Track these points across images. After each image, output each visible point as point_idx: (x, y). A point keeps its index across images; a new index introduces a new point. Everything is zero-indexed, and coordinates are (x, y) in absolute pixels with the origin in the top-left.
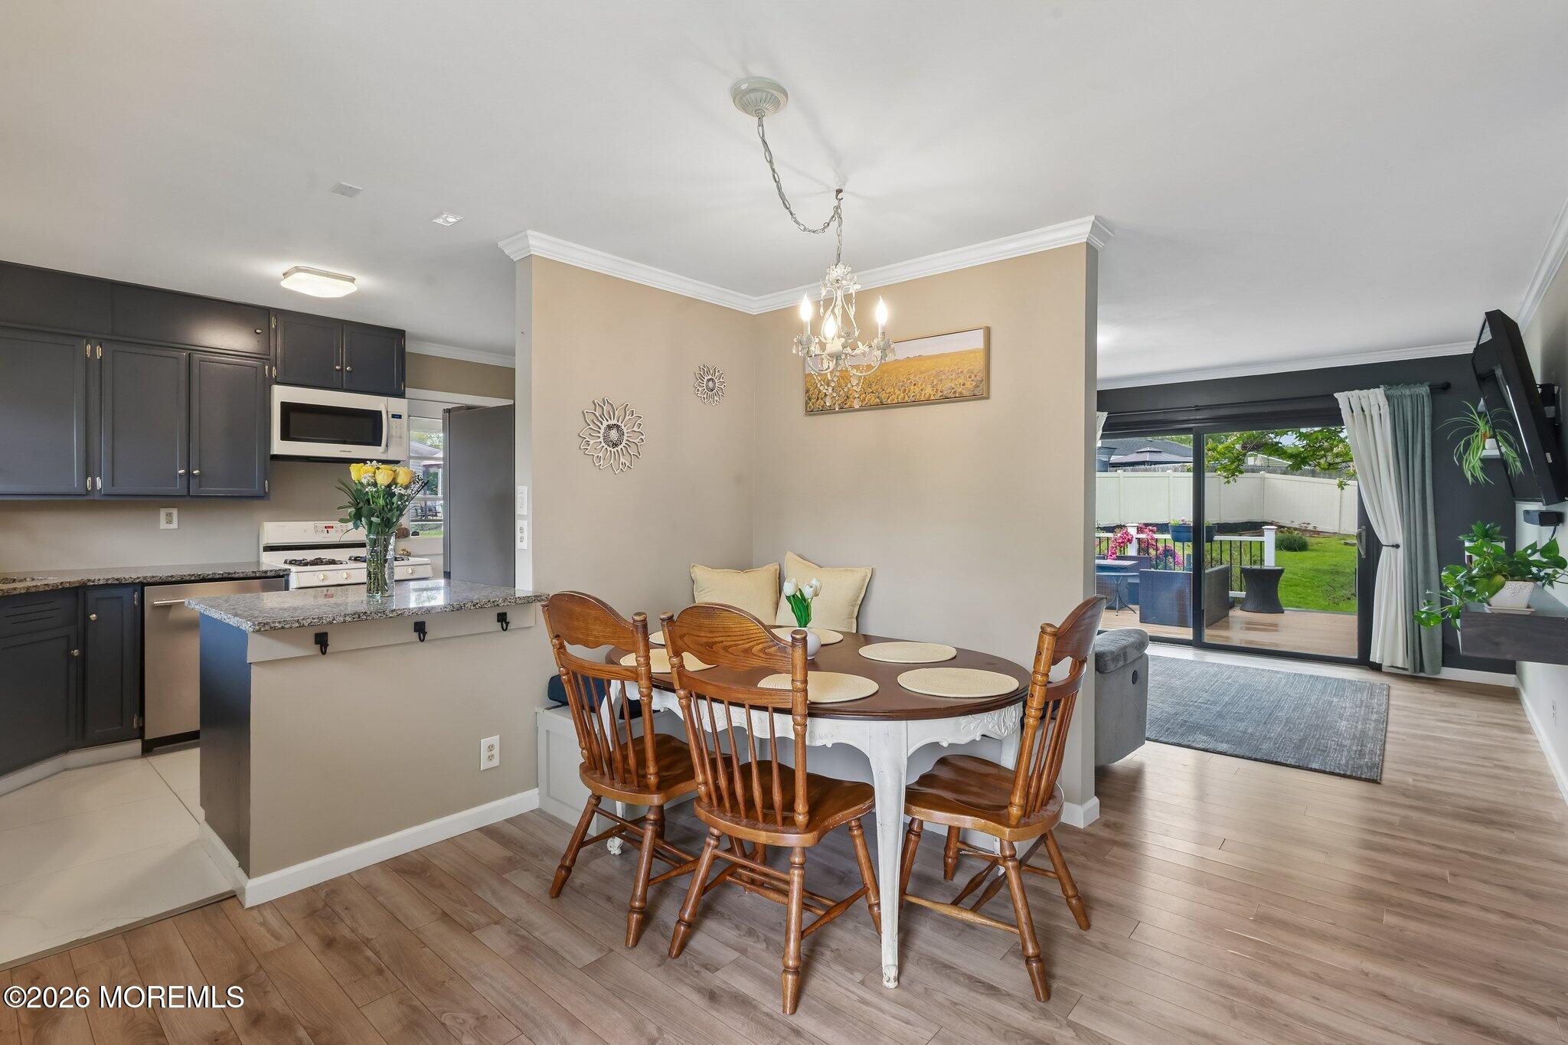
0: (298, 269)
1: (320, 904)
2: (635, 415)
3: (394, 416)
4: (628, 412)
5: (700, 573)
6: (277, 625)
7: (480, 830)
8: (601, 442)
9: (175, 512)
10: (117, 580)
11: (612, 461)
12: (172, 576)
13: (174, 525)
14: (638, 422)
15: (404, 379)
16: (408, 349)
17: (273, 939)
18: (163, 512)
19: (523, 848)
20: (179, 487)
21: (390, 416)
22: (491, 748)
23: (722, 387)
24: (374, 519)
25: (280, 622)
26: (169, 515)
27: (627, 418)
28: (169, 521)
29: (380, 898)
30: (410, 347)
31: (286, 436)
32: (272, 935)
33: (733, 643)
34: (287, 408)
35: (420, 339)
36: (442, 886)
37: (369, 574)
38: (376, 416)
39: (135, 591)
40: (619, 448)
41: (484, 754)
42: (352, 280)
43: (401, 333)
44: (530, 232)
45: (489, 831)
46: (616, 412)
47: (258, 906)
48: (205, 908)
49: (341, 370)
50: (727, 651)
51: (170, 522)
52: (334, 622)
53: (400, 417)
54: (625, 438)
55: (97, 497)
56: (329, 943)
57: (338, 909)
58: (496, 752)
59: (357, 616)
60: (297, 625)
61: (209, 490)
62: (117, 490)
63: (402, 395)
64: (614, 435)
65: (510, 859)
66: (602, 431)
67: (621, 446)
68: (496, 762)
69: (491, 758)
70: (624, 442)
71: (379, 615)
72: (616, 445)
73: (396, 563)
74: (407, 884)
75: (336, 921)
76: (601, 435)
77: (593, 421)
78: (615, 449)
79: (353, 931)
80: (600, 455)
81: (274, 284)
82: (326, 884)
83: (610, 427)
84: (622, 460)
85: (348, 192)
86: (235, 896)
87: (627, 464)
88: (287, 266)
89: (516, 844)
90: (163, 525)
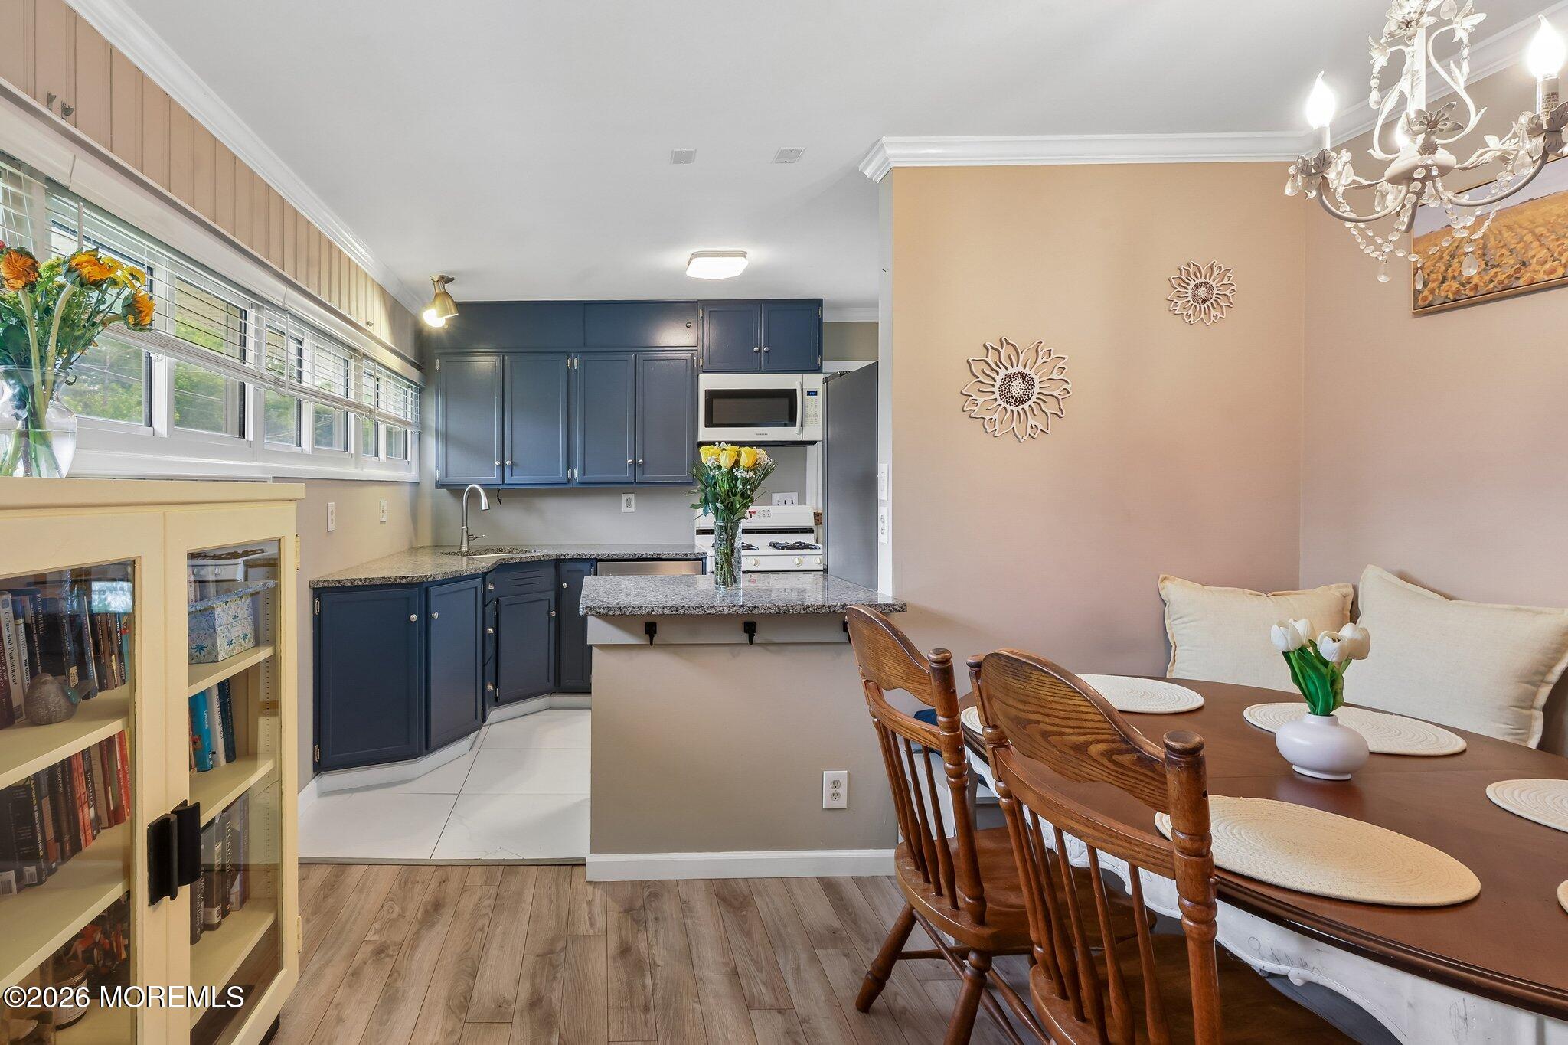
0: (694, 256)
1: (639, 903)
2: (1052, 356)
3: (809, 393)
4: (1041, 354)
5: (1176, 591)
6: (602, 610)
7: (820, 879)
8: (996, 399)
9: (632, 496)
10: (580, 555)
11: (1014, 425)
12: (616, 555)
13: (632, 509)
14: (1060, 365)
15: (820, 352)
16: (825, 319)
17: (588, 923)
18: (625, 497)
19: (855, 923)
20: (628, 476)
21: (805, 393)
22: (836, 784)
23: (1227, 293)
24: (719, 505)
25: (604, 608)
26: (629, 500)
27: (1040, 361)
28: (628, 504)
29: (689, 922)
30: (828, 317)
31: (709, 423)
32: (590, 919)
33: (1055, 729)
34: (712, 395)
35: (838, 306)
36: (748, 934)
37: (717, 563)
38: (790, 395)
39: (592, 565)
40: (1026, 406)
41: (827, 791)
42: (744, 255)
43: (818, 303)
44: (886, 139)
45: (829, 886)
46: (1021, 356)
47: (596, 882)
48: (562, 867)
49: (759, 351)
50: (1046, 740)
51: (629, 506)
52: (653, 613)
53: (816, 393)
54: (1037, 390)
55: (574, 485)
56: (625, 951)
57: (650, 916)
58: (843, 790)
59: (675, 609)
60: (619, 612)
61: (650, 477)
62: (590, 478)
63: (818, 370)
64: (1017, 387)
65: (834, 932)
66: (998, 384)
67: (1030, 402)
68: (842, 802)
69: (835, 796)
70: (1035, 395)
71: (698, 610)
72: (1022, 402)
73: (743, 553)
74: (719, 913)
75: (641, 928)
76: (996, 389)
77: (983, 371)
78: (1020, 408)
79: (649, 947)
80: (996, 416)
81: (679, 276)
82: (655, 883)
83: (1011, 378)
84: (1031, 421)
85: (683, 158)
86: (584, 865)
87: (1040, 427)
88: (686, 254)
89: (850, 914)
90: (625, 509)
